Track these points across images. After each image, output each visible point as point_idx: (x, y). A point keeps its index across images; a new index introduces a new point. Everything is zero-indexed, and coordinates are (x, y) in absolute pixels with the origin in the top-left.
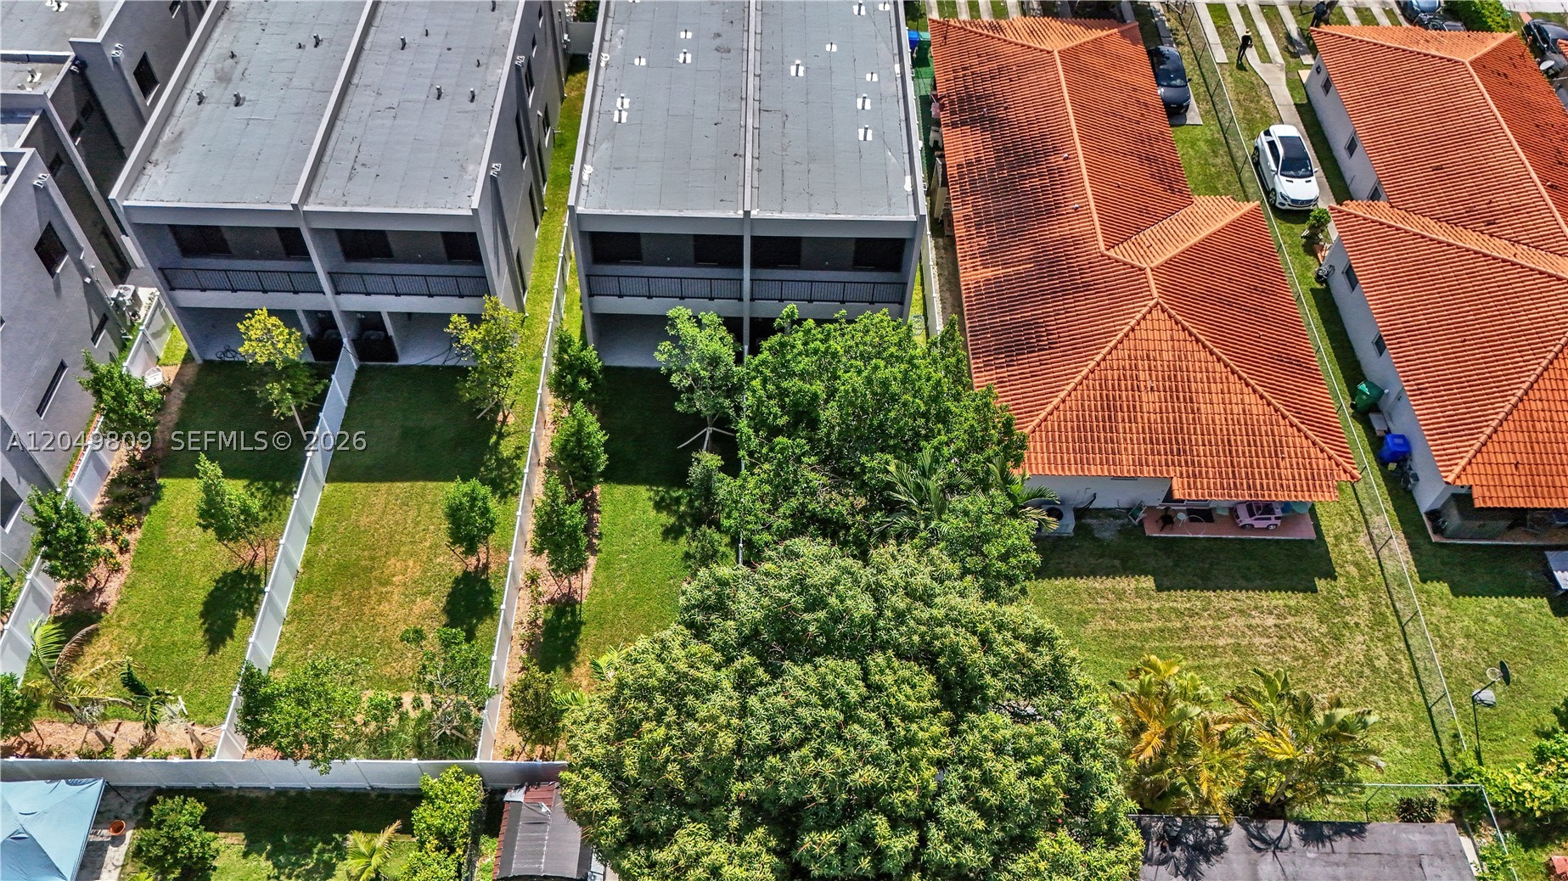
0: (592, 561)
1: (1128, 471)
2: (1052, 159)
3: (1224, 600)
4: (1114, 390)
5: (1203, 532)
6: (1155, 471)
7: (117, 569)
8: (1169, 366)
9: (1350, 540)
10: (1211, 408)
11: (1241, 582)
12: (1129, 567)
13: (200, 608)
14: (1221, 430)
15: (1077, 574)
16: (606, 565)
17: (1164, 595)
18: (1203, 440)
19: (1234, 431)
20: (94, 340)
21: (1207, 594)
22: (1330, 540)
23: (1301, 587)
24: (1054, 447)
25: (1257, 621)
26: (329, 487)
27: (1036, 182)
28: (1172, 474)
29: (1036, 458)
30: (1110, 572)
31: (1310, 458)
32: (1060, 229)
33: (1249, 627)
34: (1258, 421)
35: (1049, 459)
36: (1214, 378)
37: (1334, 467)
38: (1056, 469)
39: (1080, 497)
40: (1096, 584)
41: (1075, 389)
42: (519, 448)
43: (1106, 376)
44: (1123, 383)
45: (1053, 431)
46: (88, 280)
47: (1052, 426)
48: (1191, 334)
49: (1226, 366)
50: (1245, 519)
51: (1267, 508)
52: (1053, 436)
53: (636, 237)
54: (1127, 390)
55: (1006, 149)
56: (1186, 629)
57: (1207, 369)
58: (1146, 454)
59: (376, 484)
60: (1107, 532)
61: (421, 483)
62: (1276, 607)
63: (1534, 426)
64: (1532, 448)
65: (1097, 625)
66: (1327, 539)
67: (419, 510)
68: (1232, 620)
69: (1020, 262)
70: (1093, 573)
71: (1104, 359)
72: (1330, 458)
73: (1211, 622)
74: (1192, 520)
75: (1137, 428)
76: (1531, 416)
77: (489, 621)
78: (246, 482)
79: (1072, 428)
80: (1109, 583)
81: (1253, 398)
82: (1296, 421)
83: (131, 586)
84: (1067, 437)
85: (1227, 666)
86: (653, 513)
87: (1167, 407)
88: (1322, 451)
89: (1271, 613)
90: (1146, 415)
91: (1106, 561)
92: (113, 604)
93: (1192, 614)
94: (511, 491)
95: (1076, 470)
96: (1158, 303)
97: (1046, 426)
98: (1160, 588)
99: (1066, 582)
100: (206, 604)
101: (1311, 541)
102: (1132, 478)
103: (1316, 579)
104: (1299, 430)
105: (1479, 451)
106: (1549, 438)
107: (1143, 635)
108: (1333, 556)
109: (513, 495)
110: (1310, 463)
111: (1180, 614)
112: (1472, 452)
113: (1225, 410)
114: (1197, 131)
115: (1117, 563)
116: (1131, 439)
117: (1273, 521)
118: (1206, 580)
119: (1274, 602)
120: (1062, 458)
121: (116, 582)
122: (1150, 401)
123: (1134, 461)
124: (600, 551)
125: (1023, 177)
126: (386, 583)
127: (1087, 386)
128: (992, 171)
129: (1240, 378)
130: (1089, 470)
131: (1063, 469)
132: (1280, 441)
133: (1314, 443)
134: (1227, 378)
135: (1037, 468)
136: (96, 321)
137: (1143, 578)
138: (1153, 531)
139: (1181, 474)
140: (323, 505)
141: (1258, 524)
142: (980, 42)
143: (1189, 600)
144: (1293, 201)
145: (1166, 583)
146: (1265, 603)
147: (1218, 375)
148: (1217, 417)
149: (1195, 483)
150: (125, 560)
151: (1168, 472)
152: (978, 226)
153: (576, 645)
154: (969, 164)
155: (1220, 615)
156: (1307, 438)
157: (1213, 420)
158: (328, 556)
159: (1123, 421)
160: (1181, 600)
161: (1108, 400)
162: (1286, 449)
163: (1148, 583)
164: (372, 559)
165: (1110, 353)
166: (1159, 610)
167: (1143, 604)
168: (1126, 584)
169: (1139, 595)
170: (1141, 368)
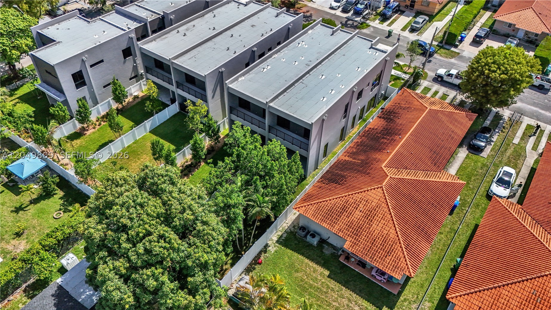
1: (335, 231)
2: (396, 136)
3: (347, 292)
4: (348, 205)
5: (358, 269)
6: (343, 235)
7: (94, 128)
8: (372, 207)
9: (410, 303)
10: (376, 227)
11: (358, 292)
12: (325, 265)
13: (101, 144)
14: (375, 235)
15: (308, 258)
17: (329, 279)
18: (366, 235)
19: (379, 238)
20: (130, 79)
21: (343, 287)
22: (402, 298)
23: (377, 305)
24: (317, 211)
25: (352, 305)
26: (148, 133)
27: (386, 141)
28: (348, 239)
29: (310, 212)
30: (318, 263)
31: (399, 260)
32: (378, 156)
33: (348, 305)
34: (390, 239)
35: (313, 214)
36: (384, 218)
37: (406, 268)
38: (313, 218)
39: (325, 236)
40: (311, 264)
41: (336, 199)
43: (349, 199)
44: (353, 204)
45: (321, 207)
46: (135, 65)
47: (322, 205)
48: (386, 201)
49: (391, 217)
50: (373, 273)
51: (383, 274)
52: (319, 208)
53: (249, 103)
54: (352, 207)
55: (387, 129)
56: (326, 293)
57: (384, 214)
58: (344, 229)
60: (327, 251)
62: (362, 305)
63: (498, 299)
64: (492, 306)
65: (299, 275)
66: (401, 298)
68: (344, 300)
69: (359, 160)
70: (312, 260)
71: (352, 195)
72: (407, 265)
73: (336, 296)
74: (358, 264)
75: (347, 220)
76: (500, 295)
78: (133, 124)
79: (327, 209)
80: (315, 266)
81: (394, 232)
82: (403, 246)
83: (94, 133)
84: (323, 211)
87: (362, 219)
88: (406, 261)
89: (359, 306)
90: (353, 218)
91: (320, 259)
92: (88, 135)
93: (333, 290)
95: (319, 222)
96: (382, 187)
97: (319, 204)
98: (329, 276)
99: (302, 258)
100: (103, 144)
101: (394, 295)
102: (340, 237)
103: (385, 307)
104: (402, 250)
105: (468, 294)
106: (502, 307)
107: (311, 286)
108: (398, 304)
110: (398, 262)
111: (328, 287)
112: (464, 293)
113: (381, 230)
114: (482, 159)
115: (323, 262)
116: (343, 222)
117: (382, 279)
118: (346, 284)
119: (363, 304)
120: (317, 216)
121: (93, 130)
122: (358, 214)
123: (339, 228)
125: (383, 138)
126: (139, 159)
127: (341, 200)
128: (377, 133)
129: (393, 223)
130: (323, 224)
131: (315, 219)
132: (393, 250)
133: (404, 257)
134: (389, 221)
135: (308, 215)
136: (133, 75)
137: (327, 271)
138: (341, 260)
139: (351, 241)
140: (143, 137)
141: (378, 277)
142: (411, 98)
143: (335, 286)
144: (494, 193)
145: (332, 276)
146: (360, 302)
147: (386, 218)
148: (376, 230)
149: (353, 246)
150: (97, 127)
151: (347, 238)
152: (358, 146)
154: (373, 129)
155: (341, 296)
156: (403, 254)
157: (374, 231)
158: (134, 147)
159: (344, 215)
160: (333, 284)
161: (344, 207)
162: (393, 253)
163: (327, 273)
164: (141, 153)
165: (355, 194)
166: (323, 282)
167: (319, 278)
168: (320, 269)
169: (321, 274)
170: (362, 203)
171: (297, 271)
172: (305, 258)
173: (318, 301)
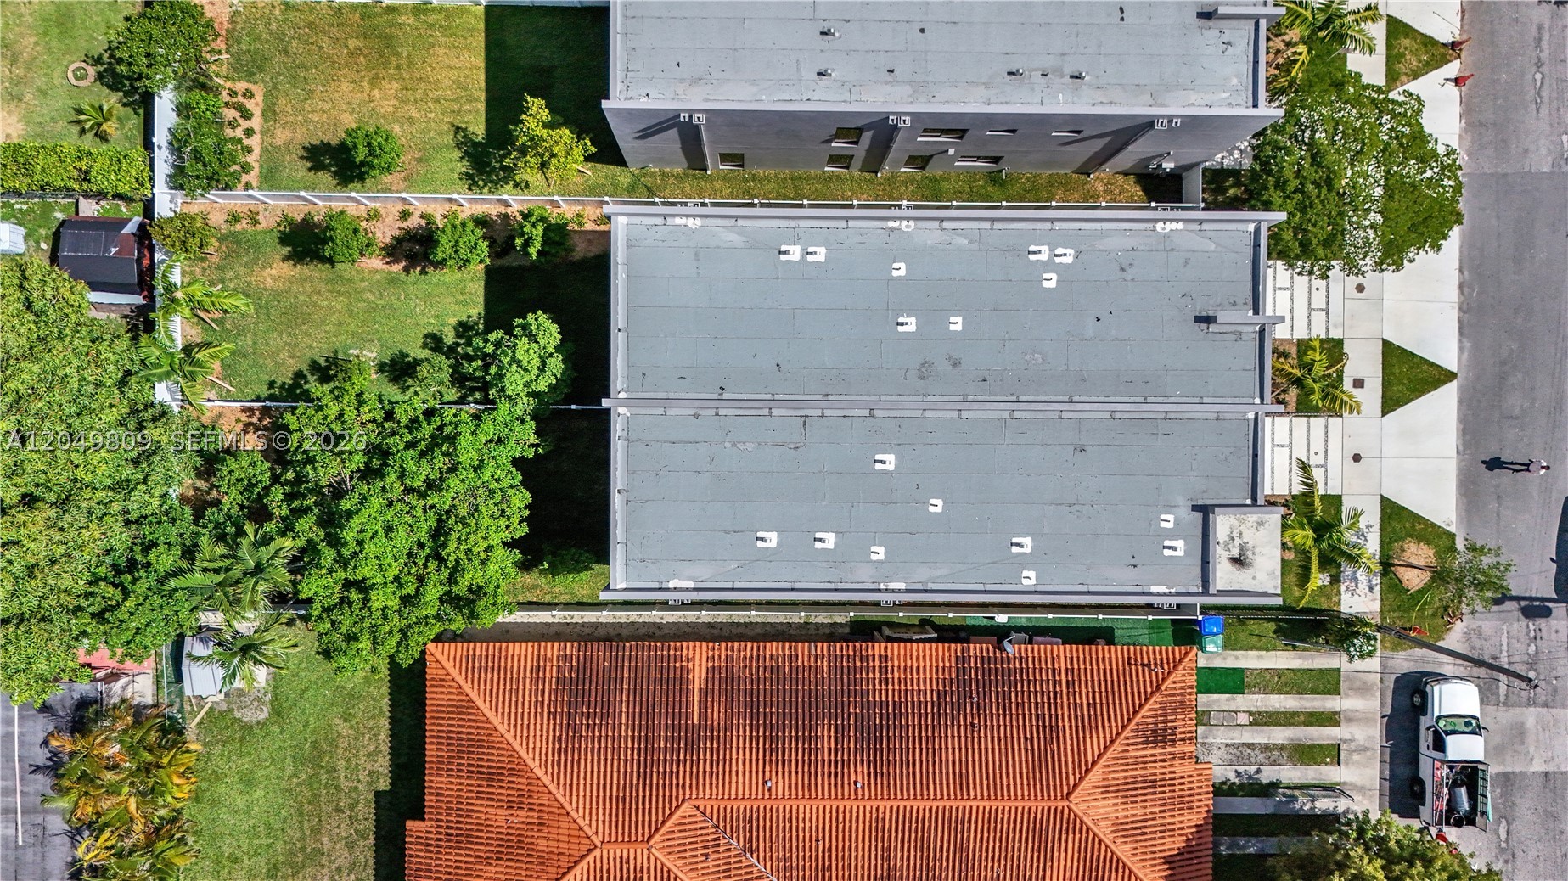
0: (397, 268)
3: (365, 851)
4: (509, 782)
6: (431, 806)
8: (532, 843)
12: (399, 768)
16: (393, 281)
17: (371, 796)
21: (372, 837)
26: (479, 10)
27: (829, 744)
28: (427, 822)
30: (394, 750)
32: (740, 760)
33: (339, 868)
42: (527, 186)
44: (516, 792)
54: (508, 795)
56: (337, 809)
58: (447, 801)
59: (483, 54)
61: (483, 96)
67: (453, 100)
68: (346, 854)
73: (343, 834)
75: (471, 798)
77: (335, 182)
80: (384, 747)
85: (302, 839)
86: (453, 321)
87: (492, 832)
90: (484, 809)
93: (352, 819)
94: (475, 183)
98: (377, 794)
99: (386, 708)
107: (332, 769)
109: (470, 186)
111: (352, 807)
116: (461, 789)
122: (498, 816)
123: (440, 787)
124: (408, 274)
137: (388, 780)
139: (429, 832)
143: (365, 819)
145: (383, 802)
149: (422, 844)
151: (429, 819)
153: (311, 261)
155: (351, 846)
158: (401, 26)
159: (478, 785)
160: (365, 811)
161: (499, 774)
163: (384, 784)
164: (398, 67)
166: (356, 788)
167: (363, 775)
168: (383, 763)
169: (371, 773)
170: (531, 814)
171: (346, 718)
172: (388, 714)
173: (309, 803)
